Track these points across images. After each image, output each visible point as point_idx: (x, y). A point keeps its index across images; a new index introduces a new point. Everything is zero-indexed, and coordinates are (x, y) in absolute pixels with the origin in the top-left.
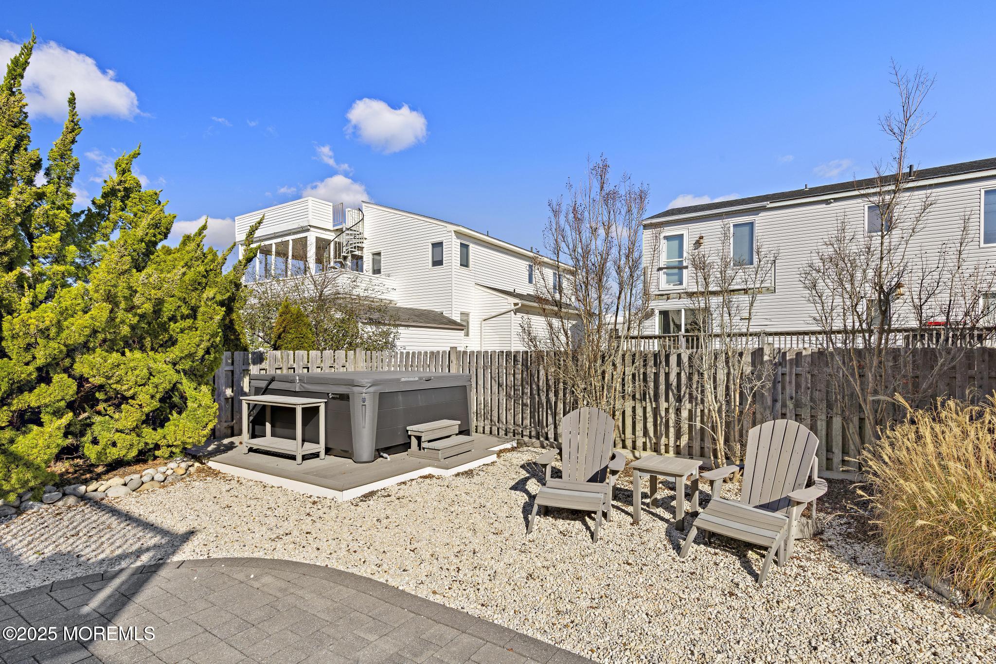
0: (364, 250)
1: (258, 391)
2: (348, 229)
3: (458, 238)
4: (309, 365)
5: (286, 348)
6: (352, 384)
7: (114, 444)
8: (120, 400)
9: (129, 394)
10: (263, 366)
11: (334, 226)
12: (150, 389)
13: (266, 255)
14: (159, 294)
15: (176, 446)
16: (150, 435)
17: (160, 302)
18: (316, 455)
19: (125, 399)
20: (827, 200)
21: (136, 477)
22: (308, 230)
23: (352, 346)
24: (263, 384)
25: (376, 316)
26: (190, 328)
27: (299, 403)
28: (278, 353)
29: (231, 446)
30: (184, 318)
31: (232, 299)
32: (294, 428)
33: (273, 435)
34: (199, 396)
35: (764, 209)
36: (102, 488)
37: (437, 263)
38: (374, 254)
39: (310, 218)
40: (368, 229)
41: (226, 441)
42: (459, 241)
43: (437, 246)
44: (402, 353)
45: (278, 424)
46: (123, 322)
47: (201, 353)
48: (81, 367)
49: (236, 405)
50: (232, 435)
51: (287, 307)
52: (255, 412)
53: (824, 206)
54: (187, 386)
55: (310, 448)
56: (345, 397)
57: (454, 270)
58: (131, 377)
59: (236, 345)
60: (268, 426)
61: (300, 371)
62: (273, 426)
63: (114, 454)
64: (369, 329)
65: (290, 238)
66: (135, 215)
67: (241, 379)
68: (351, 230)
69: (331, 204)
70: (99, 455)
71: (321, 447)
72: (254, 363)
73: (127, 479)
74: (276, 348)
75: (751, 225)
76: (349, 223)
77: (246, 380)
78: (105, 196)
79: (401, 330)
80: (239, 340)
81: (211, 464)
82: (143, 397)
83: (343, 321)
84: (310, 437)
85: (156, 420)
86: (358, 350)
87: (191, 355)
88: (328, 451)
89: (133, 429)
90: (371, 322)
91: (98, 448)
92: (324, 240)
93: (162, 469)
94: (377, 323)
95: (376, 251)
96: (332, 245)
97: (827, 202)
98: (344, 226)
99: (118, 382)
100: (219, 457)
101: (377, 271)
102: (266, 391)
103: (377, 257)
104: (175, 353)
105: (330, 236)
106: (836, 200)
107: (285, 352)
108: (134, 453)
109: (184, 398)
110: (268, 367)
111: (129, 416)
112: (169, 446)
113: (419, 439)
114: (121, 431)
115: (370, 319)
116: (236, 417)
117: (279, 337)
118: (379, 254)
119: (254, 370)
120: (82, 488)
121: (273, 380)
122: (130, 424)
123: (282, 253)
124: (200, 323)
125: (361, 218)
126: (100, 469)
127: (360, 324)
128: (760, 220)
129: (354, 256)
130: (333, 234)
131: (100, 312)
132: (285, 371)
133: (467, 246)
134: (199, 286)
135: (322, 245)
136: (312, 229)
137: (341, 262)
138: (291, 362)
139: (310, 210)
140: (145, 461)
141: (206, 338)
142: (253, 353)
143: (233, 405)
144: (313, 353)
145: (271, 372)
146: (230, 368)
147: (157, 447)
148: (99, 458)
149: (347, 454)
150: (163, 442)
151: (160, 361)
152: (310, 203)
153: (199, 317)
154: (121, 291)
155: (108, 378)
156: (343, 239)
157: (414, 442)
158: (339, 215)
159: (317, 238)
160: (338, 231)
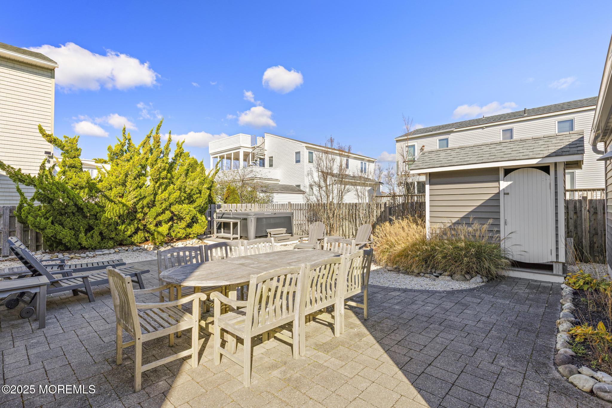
0: (266, 155)
1: (219, 218)
2: (258, 147)
3: (307, 149)
4: (237, 209)
5: (229, 203)
6: (248, 215)
7: (179, 232)
8: (181, 219)
9: (184, 217)
10: (221, 209)
11: (251, 146)
12: (189, 215)
13: (222, 159)
14: (192, 187)
15: (195, 234)
16: (189, 230)
17: (192, 190)
18: (237, 238)
19: (182, 219)
20: (482, 127)
21: (185, 242)
22: (240, 148)
23: (254, 202)
24: (221, 215)
25: (264, 189)
26: (200, 197)
27: (232, 221)
28: (226, 205)
29: (211, 237)
30: (197, 193)
31: (211, 187)
32: (230, 230)
33: (224, 232)
34: (202, 218)
35: (452, 132)
36: (177, 245)
37: (298, 161)
38: (270, 158)
39: (241, 143)
40: (267, 146)
41: (208, 236)
42: (308, 151)
43: (298, 153)
44: (276, 205)
45: (225, 229)
46: (183, 196)
47: (202, 205)
48: (173, 209)
49: (211, 223)
50: (210, 234)
51: (229, 187)
52: (218, 225)
53: (481, 130)
54: (199, 215)
55: (235, 236)
56: (246, 219)
57: (305, 165)
58: (185, 212)
59: (212, 202)
60: (222, 229)
61: (233, 211)
62: (224, 230)
63: (179, 235)
64: (261, 195)
65: (232, 152)
66: (183, 161)
67: (213, 214)
68: (260, 147)
69: (250, 135)
70: (176, 235)
71: (239, 236)
72: (218, 209)
73: (183, 243)
74: (225, 202)
75: (447, 139)
76: (258, 144)
77: (215, 214)
78: (175, 156)
79: (275, 195)
80: (212, 200)
81: (205, 241)
82: (188, 218)
83: (251, 191)
84: (235, 233)
85: (189, 226)
86: (256, 203)
87: (200, 206)
88: (241, 237)
89: (184, 228)
90: (263, 191)
91: (175, 233)
92: (247, 152)
93: (192, 241)
94: (265, 192)
96: (251, 154)
97: (482, 128)
98: (256, 146)
99: (181, 214)
100: (207, 239)
101: (271, 165)
102: (222, 218)
103: (271, 158)
104: (195, 205)
105: (250, 150)
106: (486, 127)
107: (228, 204)
108: (184, 236)
109: (197, 220)
110: (222, 210)
111: (183, 224)
112: (193, 234)
113: (270, 233)
114: (181, 229)
115: (262, 190)
116: (212, 227)
117: (227, 199)
118: (272, 157)
119: (218, 211)
120: (172, 244)
121: (224, 214)
122: (184, 226)
123: (229, 158)
124: (202, 195)
125: (263, 142)
126: (174, 240)
127: (258, 193)
128: (451, 137)
129: (261, 159)
130: (251, 149)
131: (177, 193)
132: (228, 211)
133: (312, 153)
134: (202, 183)
135: (246, 155)
136: (242, 148)
137: (254, 163)
138: (231, 208)
139: (241, 139)
140: (186, 239)
141: (204, 200)
142: (218, 205)
143: (210, 223)
144: (238, 205)
145: (223, 211)
146: (210, 210)
147: (190, 234)
148: (175, 236)
149: (247, 238)
150: (192, 233)
151: (191, 207)
152: (241, 136)
153: (202, 193)
154: (183, 187)
155: (179, 212)
156: (256, 151)
157: (269, 235)
158: (254, 141)
159: (244, 152)
160: (254, 148)
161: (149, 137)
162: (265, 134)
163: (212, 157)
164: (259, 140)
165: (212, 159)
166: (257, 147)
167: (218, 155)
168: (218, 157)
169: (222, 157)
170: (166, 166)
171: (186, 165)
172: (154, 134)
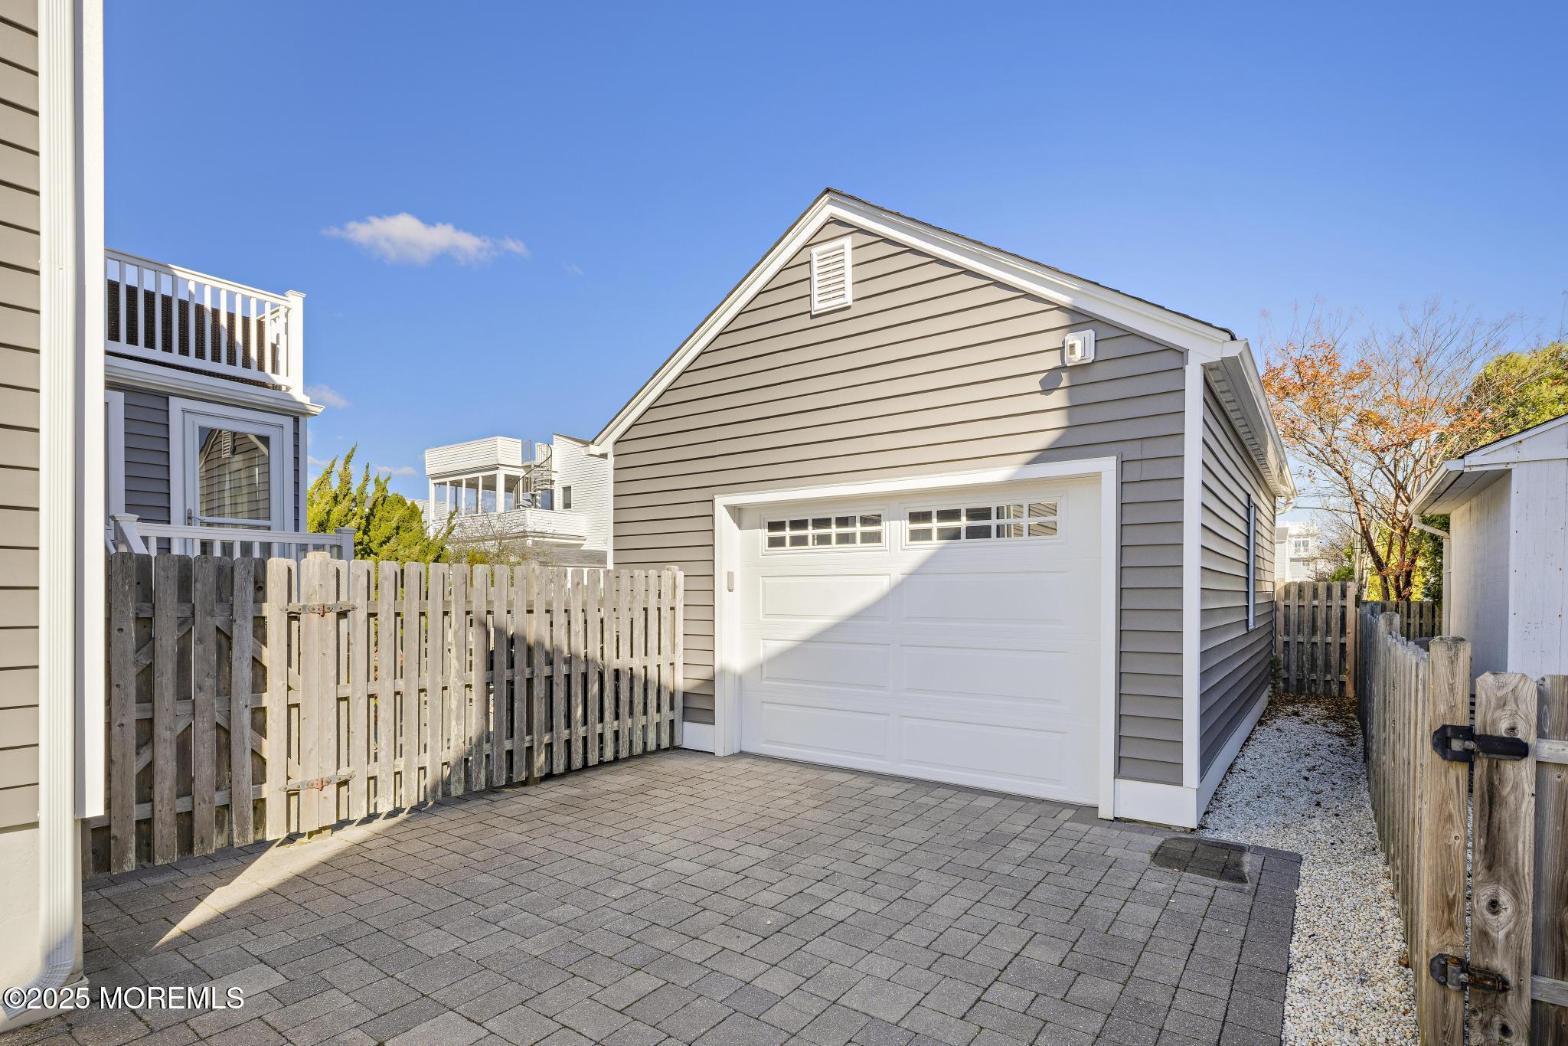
0: (555, 484)
2: (538, 466)
11: (522, 463)
13: (456, 487)
22: (497, 469)
38: (564, 488)
39: (498, 456)
40: (556, 464)
65: (480, 475)
68: (542, 467)
69: (520, 441)
76: (539, 460)
92: (513, 477)
95: (566, 484)
96: (521, 481)
98: (532, 463)
101: (568, 506)
103: (567, 489)
105: (521, 473)
118: (570, 487)
123: (472, 485)
125: (549, 454)
129: (543, 491)
130: (522, 470)
135: (511, 483)
136: (501, 467)
137: (530, 500)
139: (499, 449)
152: (498, 441)
156: (533, 475)
158: (528, 452)
159: (506, 476)
160: (528, 468)
161: (329, 473)
162: (555, 436)
163: (432, 482)
164: (540, 453)
165: (432, 489)
166: (535, 466)
167: (447, 480)
168: (448, 484)
169: (457, 484)
170: (360, 523)
171: (395, 519)
172: (339, 467)
